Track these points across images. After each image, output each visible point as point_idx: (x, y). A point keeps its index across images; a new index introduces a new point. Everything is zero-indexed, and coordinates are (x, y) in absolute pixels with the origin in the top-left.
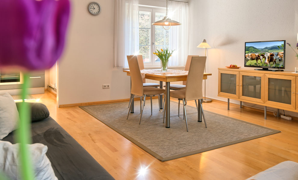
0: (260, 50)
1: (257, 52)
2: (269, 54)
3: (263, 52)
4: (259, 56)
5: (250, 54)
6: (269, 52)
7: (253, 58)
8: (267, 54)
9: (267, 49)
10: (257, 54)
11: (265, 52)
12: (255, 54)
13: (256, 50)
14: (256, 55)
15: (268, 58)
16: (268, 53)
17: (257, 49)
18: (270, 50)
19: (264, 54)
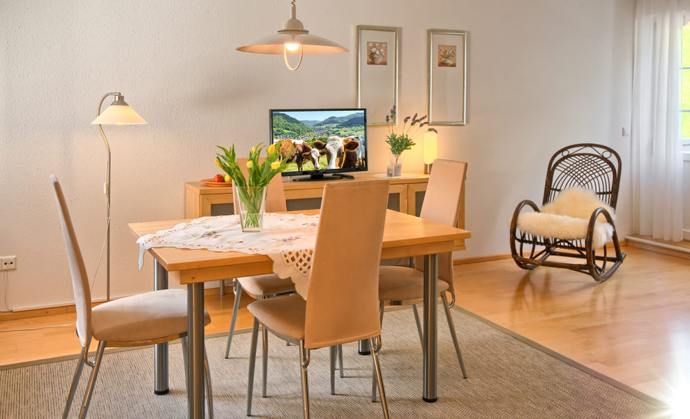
0: (311, 126)
1: (299, 132)
3: (322, 134)
6: (342, 133)
9: (335, 125)
10: (299, 142)
11: (328, 134)
14: (295, 145)
19: (326, 141)
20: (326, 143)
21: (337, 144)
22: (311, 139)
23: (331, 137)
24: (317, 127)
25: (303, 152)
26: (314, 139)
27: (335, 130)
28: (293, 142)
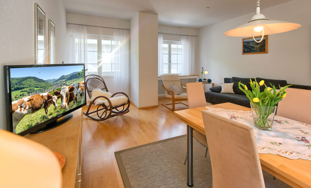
0: (52, 83)
1: (45, 88)
2: (67, 89)
3: (58, 86)
4: (49, 97)
5: (26, 99)
6: (68, 84)
7: (37, 105)
8: (64, 88)
9: (64, 80)
10: (45, 94)
11: (61, 86)
12: (41, 94)
13: (43, 84)
14: (42, 97)
15: (67, 96)
16: (65, 86)
17: (44, 81)
18: (69, 81)
19: (60, 90)
20: (60, 91)
21: (65, 90)
22: (52, 90)
23: (63, 87)
24: (56, 83)
25: (48, 100)
26: (54, 90)
27: (64, 82)
28: (41, 95)
